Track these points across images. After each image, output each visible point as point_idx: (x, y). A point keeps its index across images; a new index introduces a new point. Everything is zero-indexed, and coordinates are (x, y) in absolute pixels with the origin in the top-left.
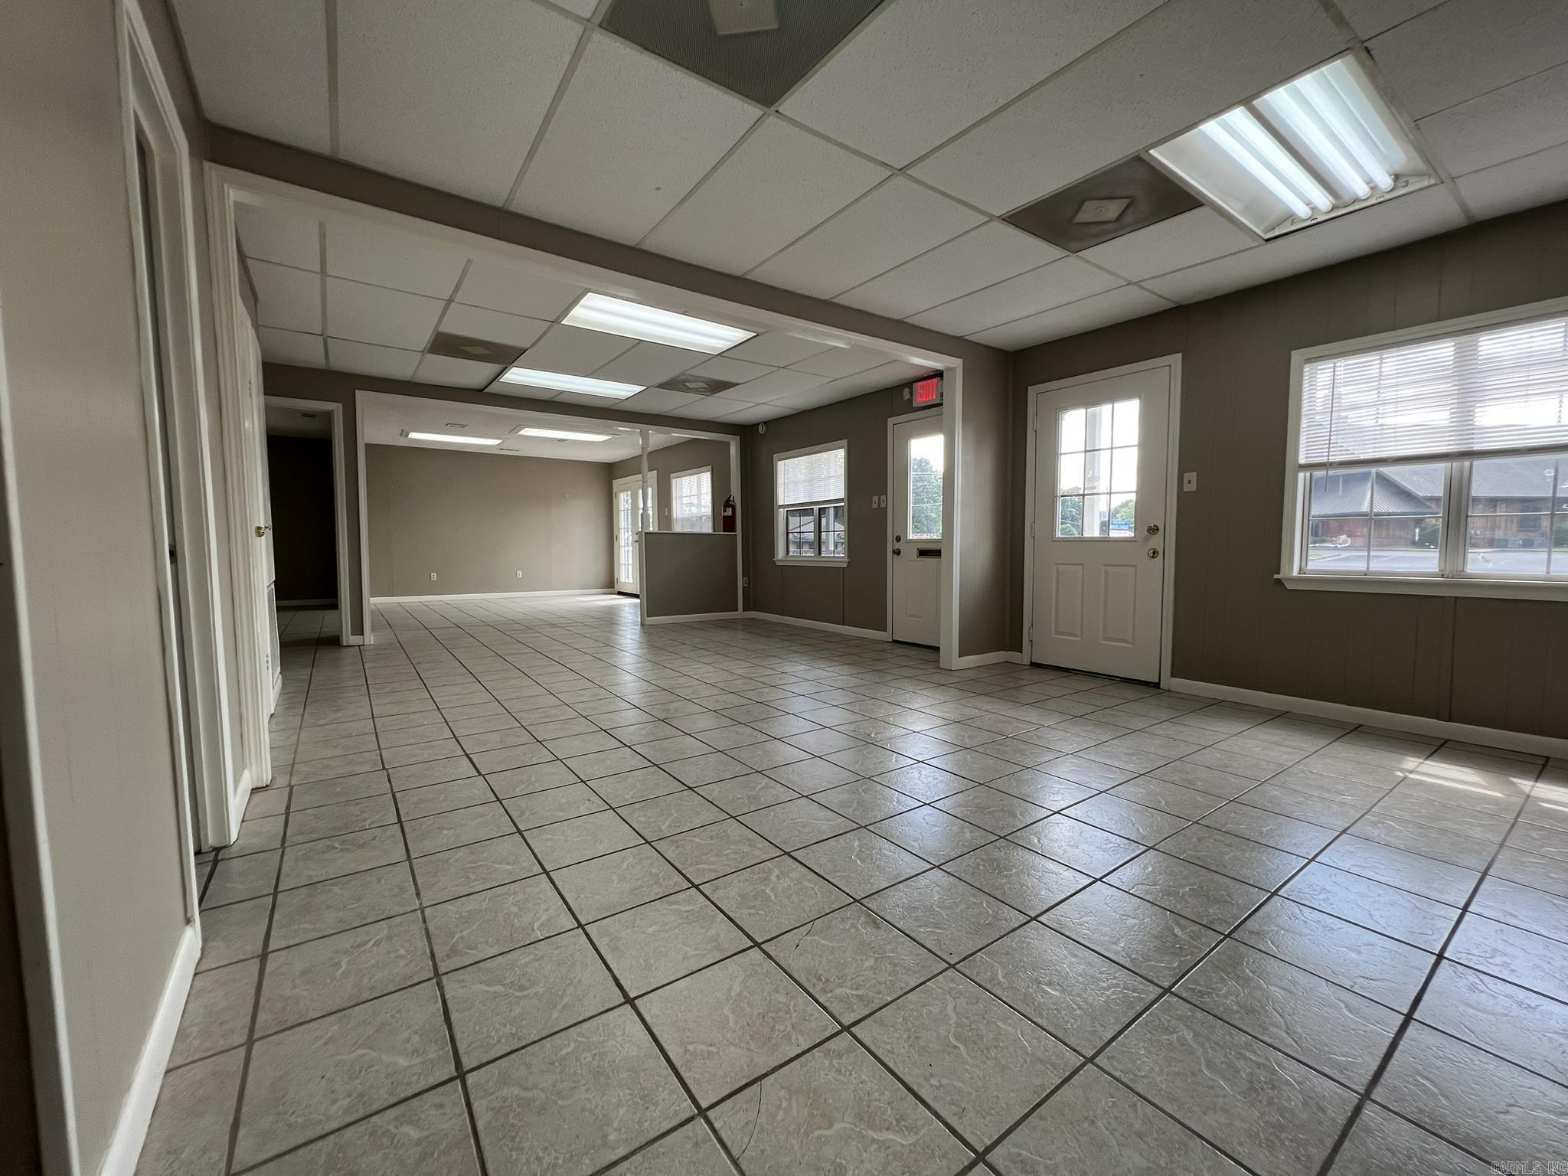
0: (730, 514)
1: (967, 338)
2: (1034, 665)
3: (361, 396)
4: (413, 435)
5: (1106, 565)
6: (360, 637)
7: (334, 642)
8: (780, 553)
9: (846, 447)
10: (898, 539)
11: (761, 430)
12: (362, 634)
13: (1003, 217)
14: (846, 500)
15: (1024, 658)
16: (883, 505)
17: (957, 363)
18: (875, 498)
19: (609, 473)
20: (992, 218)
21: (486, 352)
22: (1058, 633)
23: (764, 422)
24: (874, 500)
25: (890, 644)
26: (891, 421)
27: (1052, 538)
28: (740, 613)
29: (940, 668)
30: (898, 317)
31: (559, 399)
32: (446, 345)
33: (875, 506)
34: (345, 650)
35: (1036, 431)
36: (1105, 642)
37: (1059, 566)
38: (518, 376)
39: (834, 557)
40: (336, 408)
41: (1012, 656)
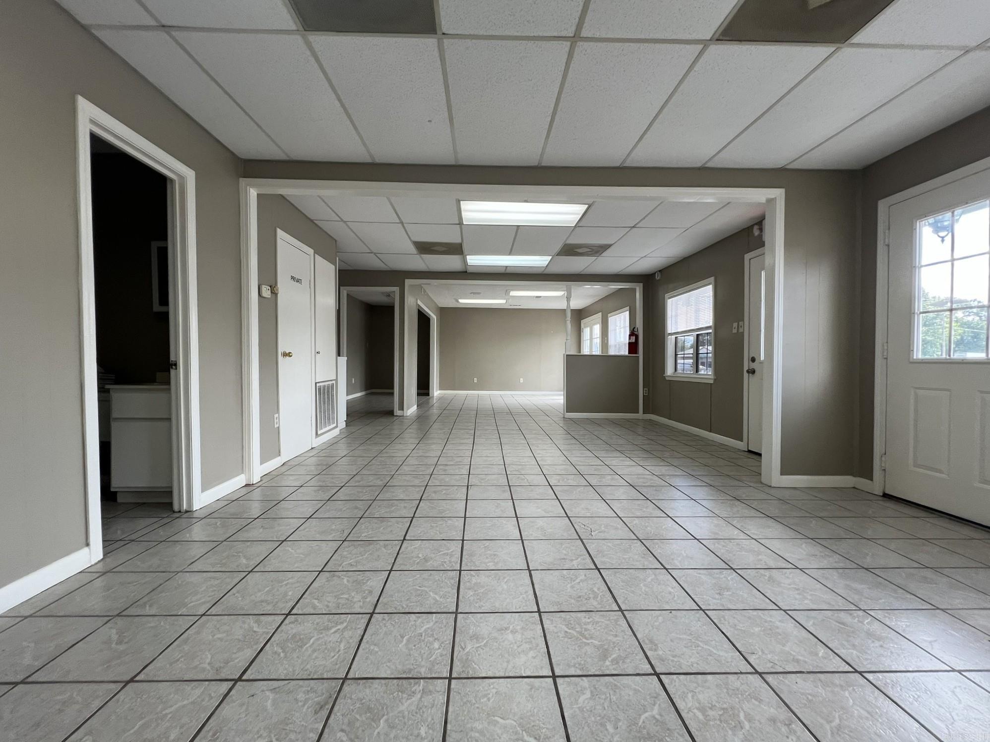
0: (634, 341)
1: (791, 167)
2: (886, 496)
3: (408, 282)
4: (461, 301)
5: (982, 392)
6: (401, 411)
7: (391, 413)
8: (669, 371)
9: (713, 283)
10: (753, 360)
11: (658, 277)
12: (403, 410)
13: (716, 36)
14: (713, 327)
15: (876, 486)
16: (741, 330)
17: (778, 194)
18: (735, 325)
19: (580, 315)
20: (706, 44)
21: (445, 249)
22: (916, 465)
23: (660, 271)
24: (734, 326)
25: (746, 453)
26: (747, 257)
27: (909, 359)
28: (640, 415)
29: (762, 483)
30: (699, 165)
31: (508, 271)
32: (425, 248)
33: (735, 331)
34: (395, 418)
35: (888, 246)
36: (981, 485)
37: (917, 390)
38: (475, 260)
39: (707, 375)
40: (396, 289)
41: (861, 482)
